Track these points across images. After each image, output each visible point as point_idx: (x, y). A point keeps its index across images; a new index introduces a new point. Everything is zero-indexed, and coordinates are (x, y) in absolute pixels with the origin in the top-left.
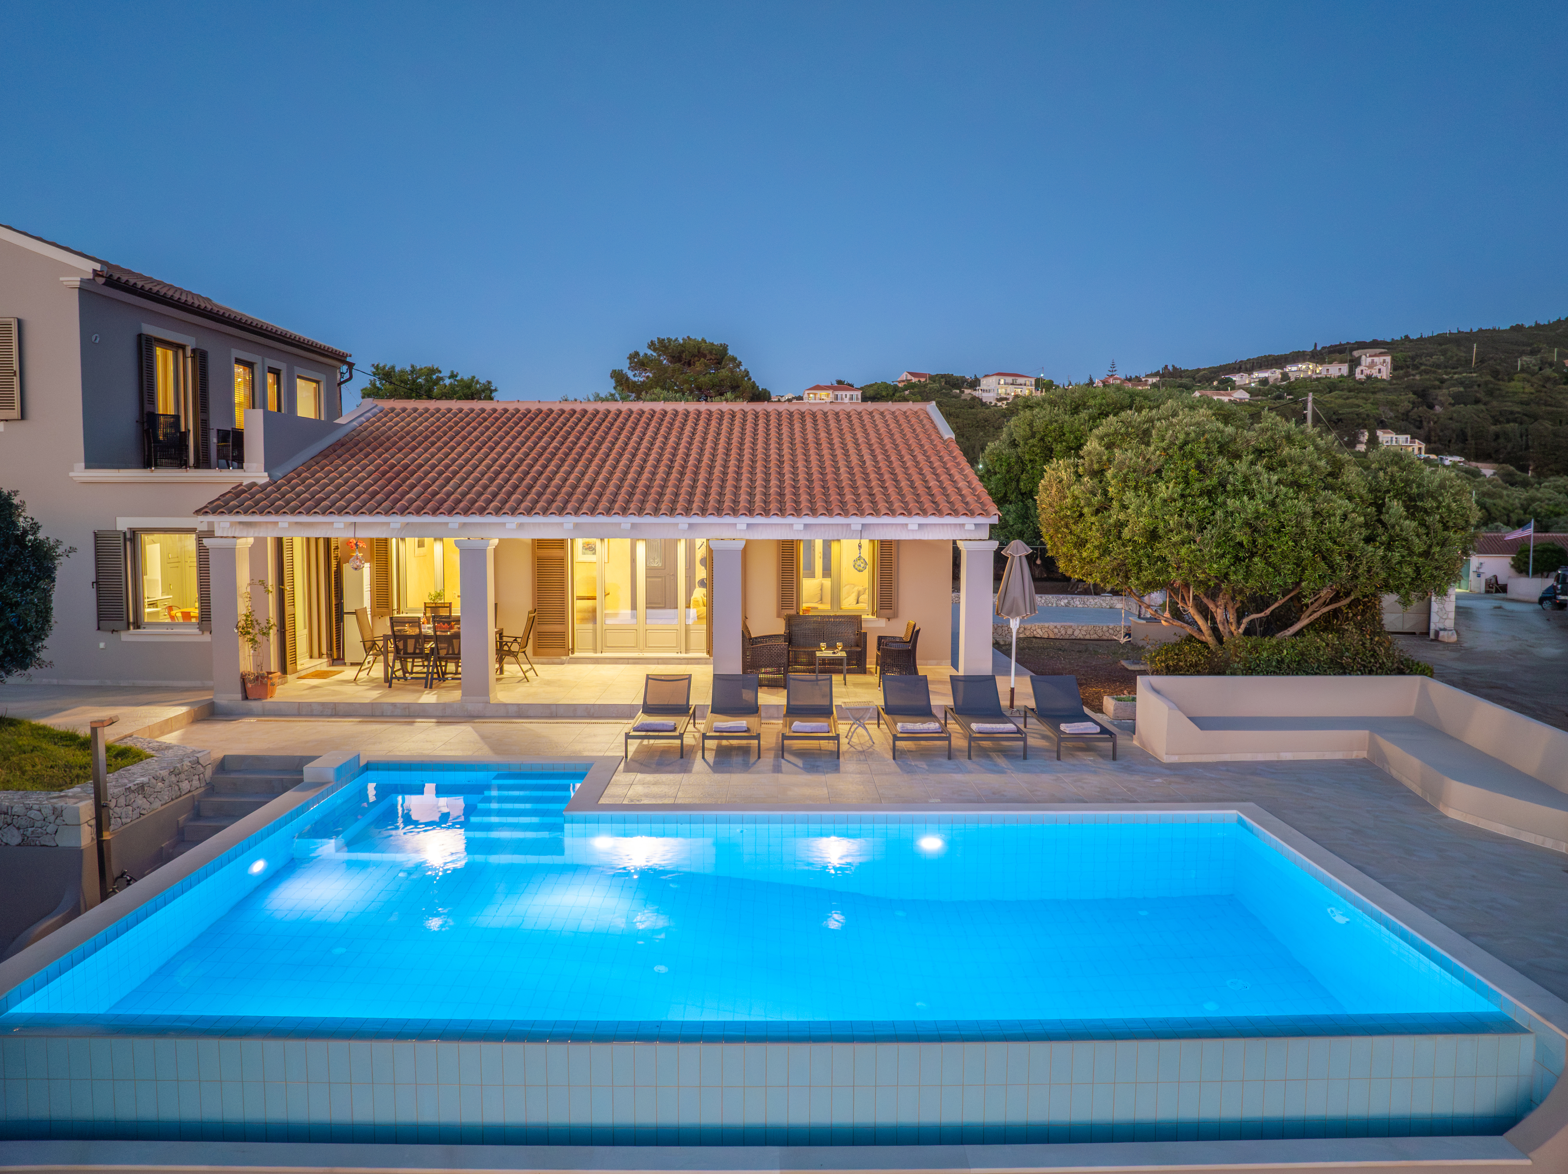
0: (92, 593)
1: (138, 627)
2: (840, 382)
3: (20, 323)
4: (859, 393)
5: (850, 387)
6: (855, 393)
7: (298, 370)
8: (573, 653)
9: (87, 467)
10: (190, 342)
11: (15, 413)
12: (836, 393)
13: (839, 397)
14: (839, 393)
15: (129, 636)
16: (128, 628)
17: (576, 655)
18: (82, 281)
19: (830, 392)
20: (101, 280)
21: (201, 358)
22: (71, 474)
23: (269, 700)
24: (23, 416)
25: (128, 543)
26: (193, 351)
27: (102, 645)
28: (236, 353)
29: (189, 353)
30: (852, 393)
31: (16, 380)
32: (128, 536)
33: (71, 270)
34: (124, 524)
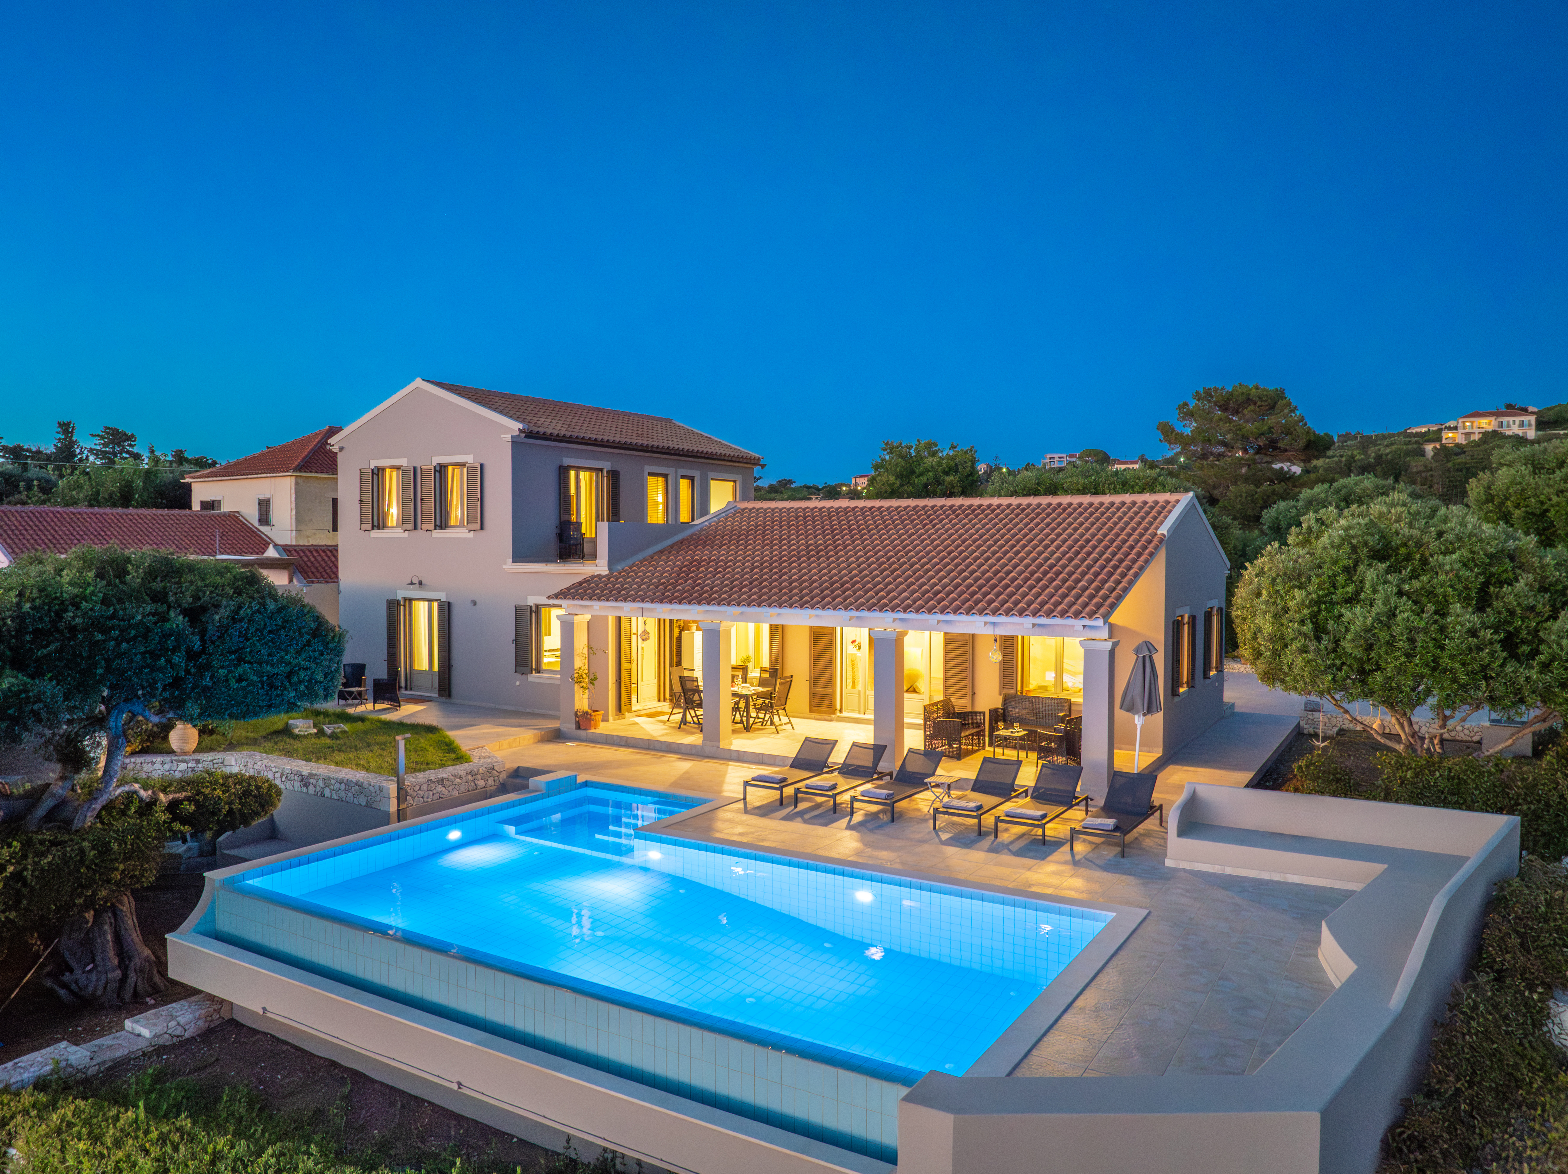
0: (513, 647)
1: (539, 672)
2: (1509, 406)
3: (482, 465)
4: (1533, 419)
5: (1524, 411)
6: (1526, 419)
7: (711, 474)
8: (841, 712)
9: (513, 561)
10: (606, 466)
11: (478, 526)
12: (1501, 419)
13: (1505, 424)
14: (1505, 420)
15: (533, 677)
16: (531, 673)
17: (844, 714)
18: (512, 437)
19: (1493, 419)
20: (523, 435)
21: (614, 476)
22: (504, 567)
23: (593, 731)
24: (482, 528)
25: (533, 614)
26: (608, 472)
27: (518, 683)
28: (648, 468)
29: (605, 474)
30: (1522, 418)
31: (479, 503)
32: (534, 609)
33: (507, 429)
34: (532, 601)
